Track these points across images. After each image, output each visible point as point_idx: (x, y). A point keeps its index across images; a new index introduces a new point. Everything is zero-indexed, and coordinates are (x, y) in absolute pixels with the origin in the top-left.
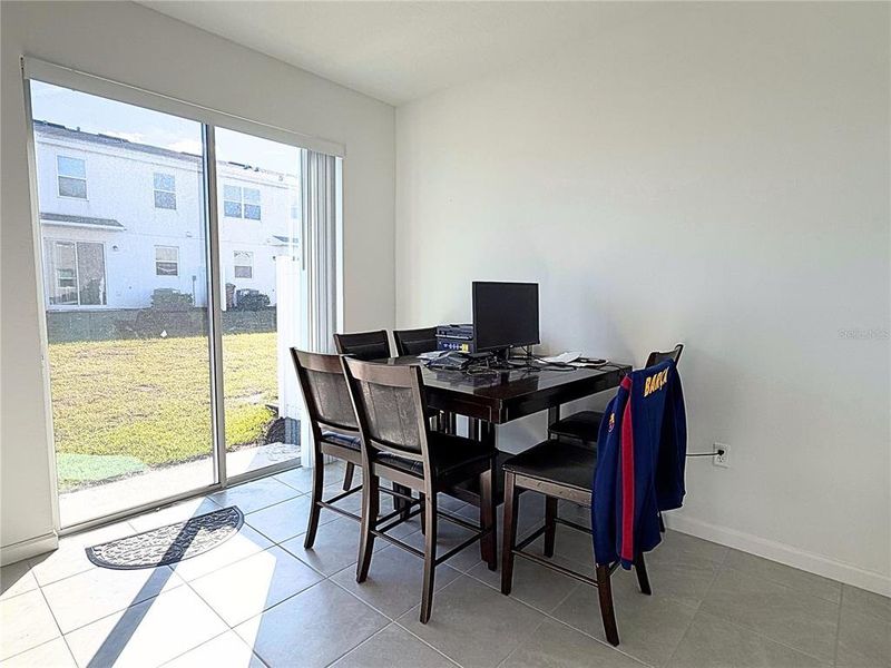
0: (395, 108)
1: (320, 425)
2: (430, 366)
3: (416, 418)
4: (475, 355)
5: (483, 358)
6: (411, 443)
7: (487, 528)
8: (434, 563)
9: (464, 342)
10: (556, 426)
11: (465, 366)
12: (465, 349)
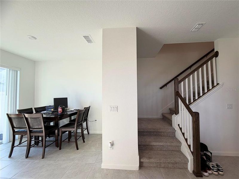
0: (35, 62)
1: (14, 129)
2: (44, 114)
3: (41, 122)
4: (55, 111)
5: (56, 111)
6: (40, 127)
7: (57, 140)
8: (45, 147)
9: (52, 108)
10: (71, 121)
11: (52, 113)
12: (52, 110)
